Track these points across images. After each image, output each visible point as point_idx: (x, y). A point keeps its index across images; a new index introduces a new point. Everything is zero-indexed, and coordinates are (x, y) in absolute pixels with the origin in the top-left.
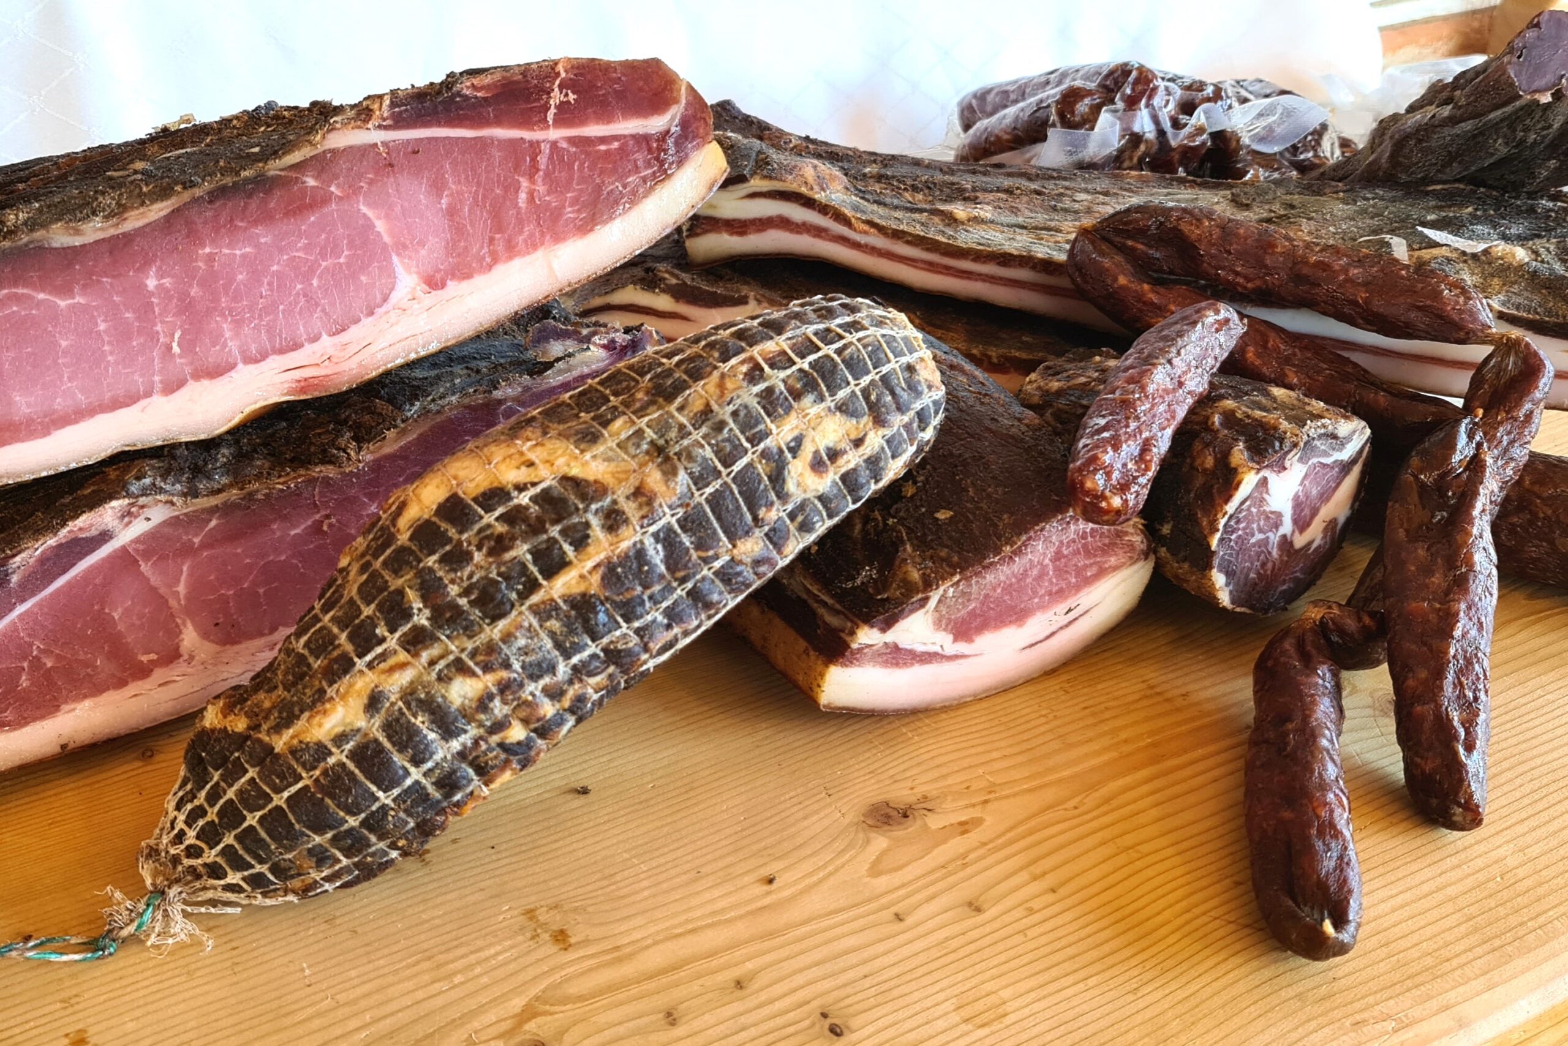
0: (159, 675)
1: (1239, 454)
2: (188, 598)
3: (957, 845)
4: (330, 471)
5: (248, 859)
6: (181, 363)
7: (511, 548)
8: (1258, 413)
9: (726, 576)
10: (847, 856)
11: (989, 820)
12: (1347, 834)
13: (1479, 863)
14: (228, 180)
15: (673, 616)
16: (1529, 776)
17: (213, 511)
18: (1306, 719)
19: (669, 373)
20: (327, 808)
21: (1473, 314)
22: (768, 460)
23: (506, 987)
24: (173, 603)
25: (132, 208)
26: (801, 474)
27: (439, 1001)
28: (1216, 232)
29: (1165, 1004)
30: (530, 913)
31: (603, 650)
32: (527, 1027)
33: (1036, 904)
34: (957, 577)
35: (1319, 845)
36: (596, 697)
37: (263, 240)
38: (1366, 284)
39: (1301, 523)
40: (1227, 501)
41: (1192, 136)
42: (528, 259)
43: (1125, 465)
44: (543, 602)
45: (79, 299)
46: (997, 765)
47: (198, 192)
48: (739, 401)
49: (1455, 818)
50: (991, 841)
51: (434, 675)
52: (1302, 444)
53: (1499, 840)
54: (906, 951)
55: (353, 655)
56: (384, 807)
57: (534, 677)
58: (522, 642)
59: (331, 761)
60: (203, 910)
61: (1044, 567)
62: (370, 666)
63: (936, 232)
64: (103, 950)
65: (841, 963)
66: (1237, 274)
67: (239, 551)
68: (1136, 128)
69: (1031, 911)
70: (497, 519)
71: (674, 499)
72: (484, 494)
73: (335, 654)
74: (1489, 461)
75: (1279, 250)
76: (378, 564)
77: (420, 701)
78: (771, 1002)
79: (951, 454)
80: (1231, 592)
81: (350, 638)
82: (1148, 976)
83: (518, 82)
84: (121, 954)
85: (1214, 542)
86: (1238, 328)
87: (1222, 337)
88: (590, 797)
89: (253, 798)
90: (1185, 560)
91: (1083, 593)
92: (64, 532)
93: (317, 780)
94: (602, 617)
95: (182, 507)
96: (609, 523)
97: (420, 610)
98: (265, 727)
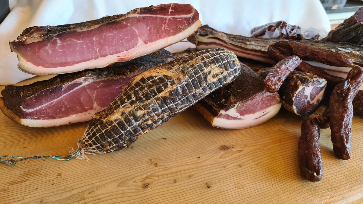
0: (89, 111)
1: (299, 82)
2: (96, 97)
3: (238, 154)
4: (124, 77)
5: (97, 143)
6: (98, 54)
7: (152, 87)
8: (303, 76)
9: (194, 96)
10: (215, 155)
11: (245, 150)
12: (320, 156)
13: (349, 166)
14: (110, 22)
15: (183, 102)
16: (360, 151)
17: (101, 81)
18: (311, 134)
19: (186, 58)
20: (112, 133)
21: (348, 62)
22: (204, 75)
23: (143, 173)
24: (92, 98)
25: (92, 26)
26: (210, 78)
27: (130, 174)
28: (296, 46)
29: (279, 188)
30: (151, 160)
31: (168, 108)
32: (146, 180)
33: (253, 167)
34: (241, 102)
35: (314, 158)
36: (166, 117)
37: (115, 33)
38: (326, 55)
39: (312, 99)
40: (296, 91)
41: (293, 34)
42: (163, 39)
43: (275, 81)
44: (157, 97)
45: (81, 41)
46: (248, 141)
47: (104, 23)
48: (199, 64)
49: (344, 157)
50: (245, 154)
51: (135, 109)
52: (312, 82)
53: (353, 162)
54: (225, 173)
55: (120, 105)
56: (122, 134)
57: (154, 111)
58: (152, 105)
59: (113, 124)
60: (88, 153)
61: (259, 102)
62: (123, 107)
63: (243, 46)
64: (68, 159)
65: (211, 174)
66: (300, 53)
67: (106, 90)
68: (283, 32)
69: (252, 168)
70: (150, 82)
71: (185, 80)
72: (148, 77)
73: (117, 105)
74: (351, 89)
75: (309, 49)
76: (128, 89)
77: (131, 114)
78: (196, 180)
79: (242, 80)
80: (297, 111)
81: (120, 102)
82: (275, 182)
83: (164, 7)
84: (71, 160)
85: (293, 99)
86: (300, 61)
87: (296, 62)
88: (166, 140)
89: (98, 131)
90: (287, 104)
91: (267, 109)
92: (73, 82)
93: (110, 128)
94: (169, 101)
95: (96, 80)
96: (172, 84)
97: (134, 97)
98: (102, 118)
